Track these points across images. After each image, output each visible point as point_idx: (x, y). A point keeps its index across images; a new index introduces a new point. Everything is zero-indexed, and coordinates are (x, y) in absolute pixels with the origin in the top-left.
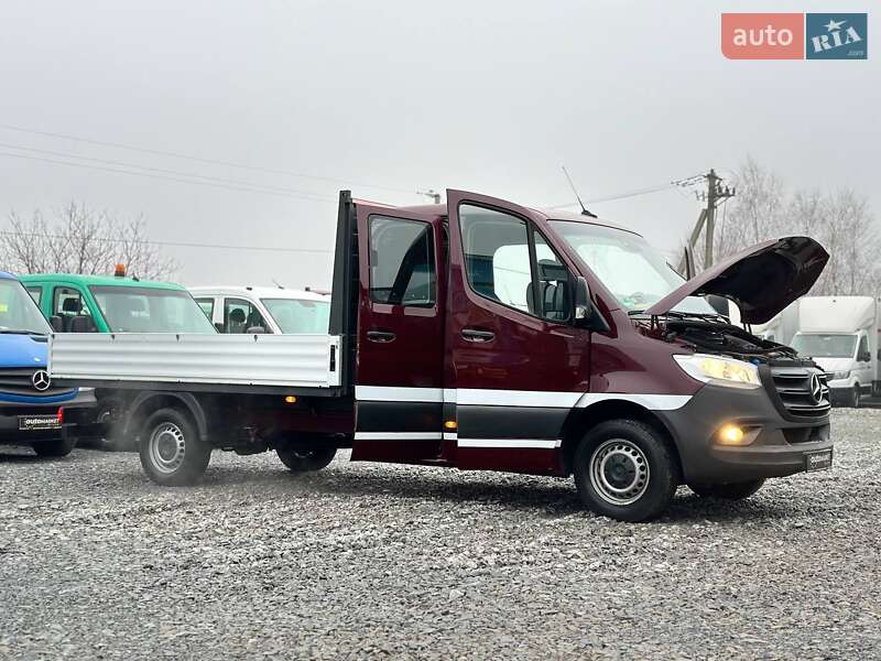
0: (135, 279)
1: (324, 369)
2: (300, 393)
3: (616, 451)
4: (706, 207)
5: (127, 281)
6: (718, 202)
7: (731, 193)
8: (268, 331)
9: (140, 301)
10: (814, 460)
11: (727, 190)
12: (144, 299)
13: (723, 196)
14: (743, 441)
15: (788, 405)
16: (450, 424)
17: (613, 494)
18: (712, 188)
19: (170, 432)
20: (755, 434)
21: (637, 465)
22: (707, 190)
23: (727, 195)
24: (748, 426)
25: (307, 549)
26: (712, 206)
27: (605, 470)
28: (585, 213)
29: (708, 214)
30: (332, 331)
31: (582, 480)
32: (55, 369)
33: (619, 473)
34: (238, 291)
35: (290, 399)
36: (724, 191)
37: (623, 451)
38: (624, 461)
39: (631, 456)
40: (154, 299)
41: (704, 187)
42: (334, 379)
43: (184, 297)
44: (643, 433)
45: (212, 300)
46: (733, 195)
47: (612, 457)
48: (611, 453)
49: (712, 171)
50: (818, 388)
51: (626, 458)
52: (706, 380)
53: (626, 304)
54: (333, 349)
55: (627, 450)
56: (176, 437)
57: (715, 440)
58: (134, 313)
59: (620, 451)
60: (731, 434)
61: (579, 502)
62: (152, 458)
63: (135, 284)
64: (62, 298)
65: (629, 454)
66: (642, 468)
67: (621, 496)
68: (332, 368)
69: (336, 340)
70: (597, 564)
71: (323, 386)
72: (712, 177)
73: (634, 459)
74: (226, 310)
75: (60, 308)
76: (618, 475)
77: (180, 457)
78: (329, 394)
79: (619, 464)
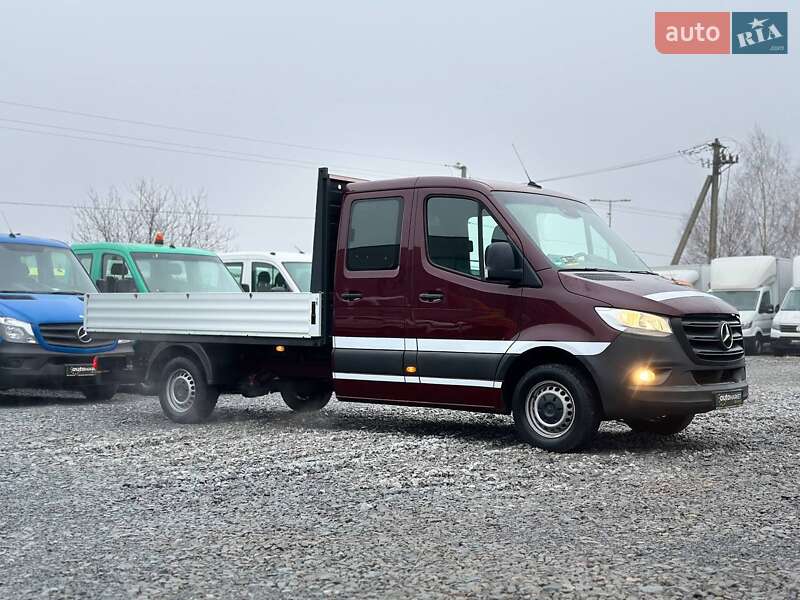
0: (172, 246)
2: (287, 343)
3: (547, 391)
4: (711, 174)
5: (165, 248)
6: (722, 169)
7: (734, 160)
8: (287, 289)
9: (177, 265)
10: (722, 398)
11: (731, 158)
12: (181, 263)
13: (727, 162)
14: (655, 381)
15: (697, 351)
16: (411, 369)
17: (546, 428)
18: (716, 156)
19: (183, 377)
20: (665, 377)
21: (565, 403)
22: (712, 158)
23: (731, 162)
24: (659, 369)
25: (268, 472)
26: (716, 172)
27: (539, 408)
28: (532, 184)
29: (713, 180)
30: (313, 290)
31: (520, 417)
32: (90, 324)
33: (550, 410)
34: (264, 256)
35: (280, 349)
36: (728, 158)
37: (553, 392)
38: (554, 400)
39: (560, 396)
40: (189, 263)
41: (709, 155)
42: (315, 331)
43: (215, 262)
44: (570, 376)
45: (241, 264)
46: (737, 162)
47: (544, 396)
48: (543, 393)
49: (717, 140)
50: (728, 336)
51: (556, 397)
52: (622, 329)
53: (556, 264)
54: (314, 305)
55: (557, 390)
56: (188, 382)
57: (628, 382)
58: (174, 276)
59: (551, 392)
60: (643, 377)
61: (518, 435)
62: (169, 399)
63: (172, 251)
64: (110, 263)
65: (558, 394)
66: (569, 406)
67: (552, 430)
68: (313, 322)
69: (317, 297)
70: (503, 485)
71: (306, 336)
72: (716, 145)
73: (562, 398)
74: (254, 273)
75: (108, 273)
76: (549, 412)
77: (191, 398)
78: (311, 344)
79: (549, 403)
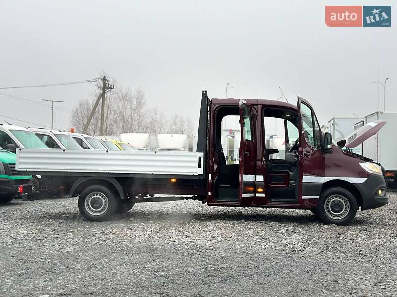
1: (196, 167)
2: (179, 177)
3: (335, 199)
4: (101, 92)
6: (107, 91)
7: (112, 87)
13: (109, 88)
16: (260, 190)
18: (104, 84)
21: (344, 204)
22: (102, 85)
23: (111, 88)
24: (383, 189)
26: (104, 92)
27: (331, 206)
29: (102, 95)
30: (198, 150)
35: (173, 180)
36: (110, 86)
37: (338, 199)
41: (101, 83)
42: (201, 171)
47: (333, 202)
49: (105, 77)
51: (340, 201)
52: (371, 172)
54: (200, 158)
56: (102, 198)
67: (337, 216)
68: (200, 166)
69: (202, 154)
71: (194, 174)
72: (104, 79)
76: (336, 208)
78: (197, 178)
79: (337, 204)
